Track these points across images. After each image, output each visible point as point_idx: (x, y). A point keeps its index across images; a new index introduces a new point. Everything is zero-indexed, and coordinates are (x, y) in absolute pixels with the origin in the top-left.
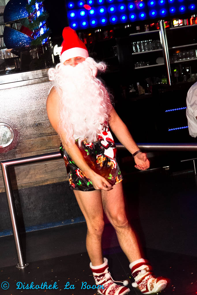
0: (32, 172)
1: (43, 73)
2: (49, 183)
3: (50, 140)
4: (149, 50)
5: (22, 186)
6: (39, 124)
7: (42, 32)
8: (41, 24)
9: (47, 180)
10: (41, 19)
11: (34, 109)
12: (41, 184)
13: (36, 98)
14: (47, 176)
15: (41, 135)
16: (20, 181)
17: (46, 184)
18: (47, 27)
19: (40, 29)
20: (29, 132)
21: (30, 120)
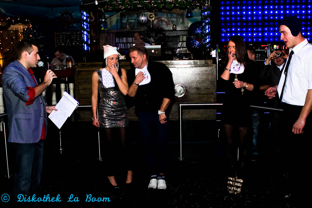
0: (191, 112)
1: (205, 62)
2: (199, 119)
3: (203, 97)
4: (258, 59)
5: (185, 119)
6: (199, 88)
7: (208, 41)
8: (208, 37)
9: (199, 118)
10: (208, 34)
11: (198, 80)
12: (195, 120)
13: (199, 74)
14: (199, 116)
15: (199, 94)
16: (184, 116)
17: (198, 119)
18: (210, 39)
19: (207, 39)
20: (193, 91)
21: (194, 85)
